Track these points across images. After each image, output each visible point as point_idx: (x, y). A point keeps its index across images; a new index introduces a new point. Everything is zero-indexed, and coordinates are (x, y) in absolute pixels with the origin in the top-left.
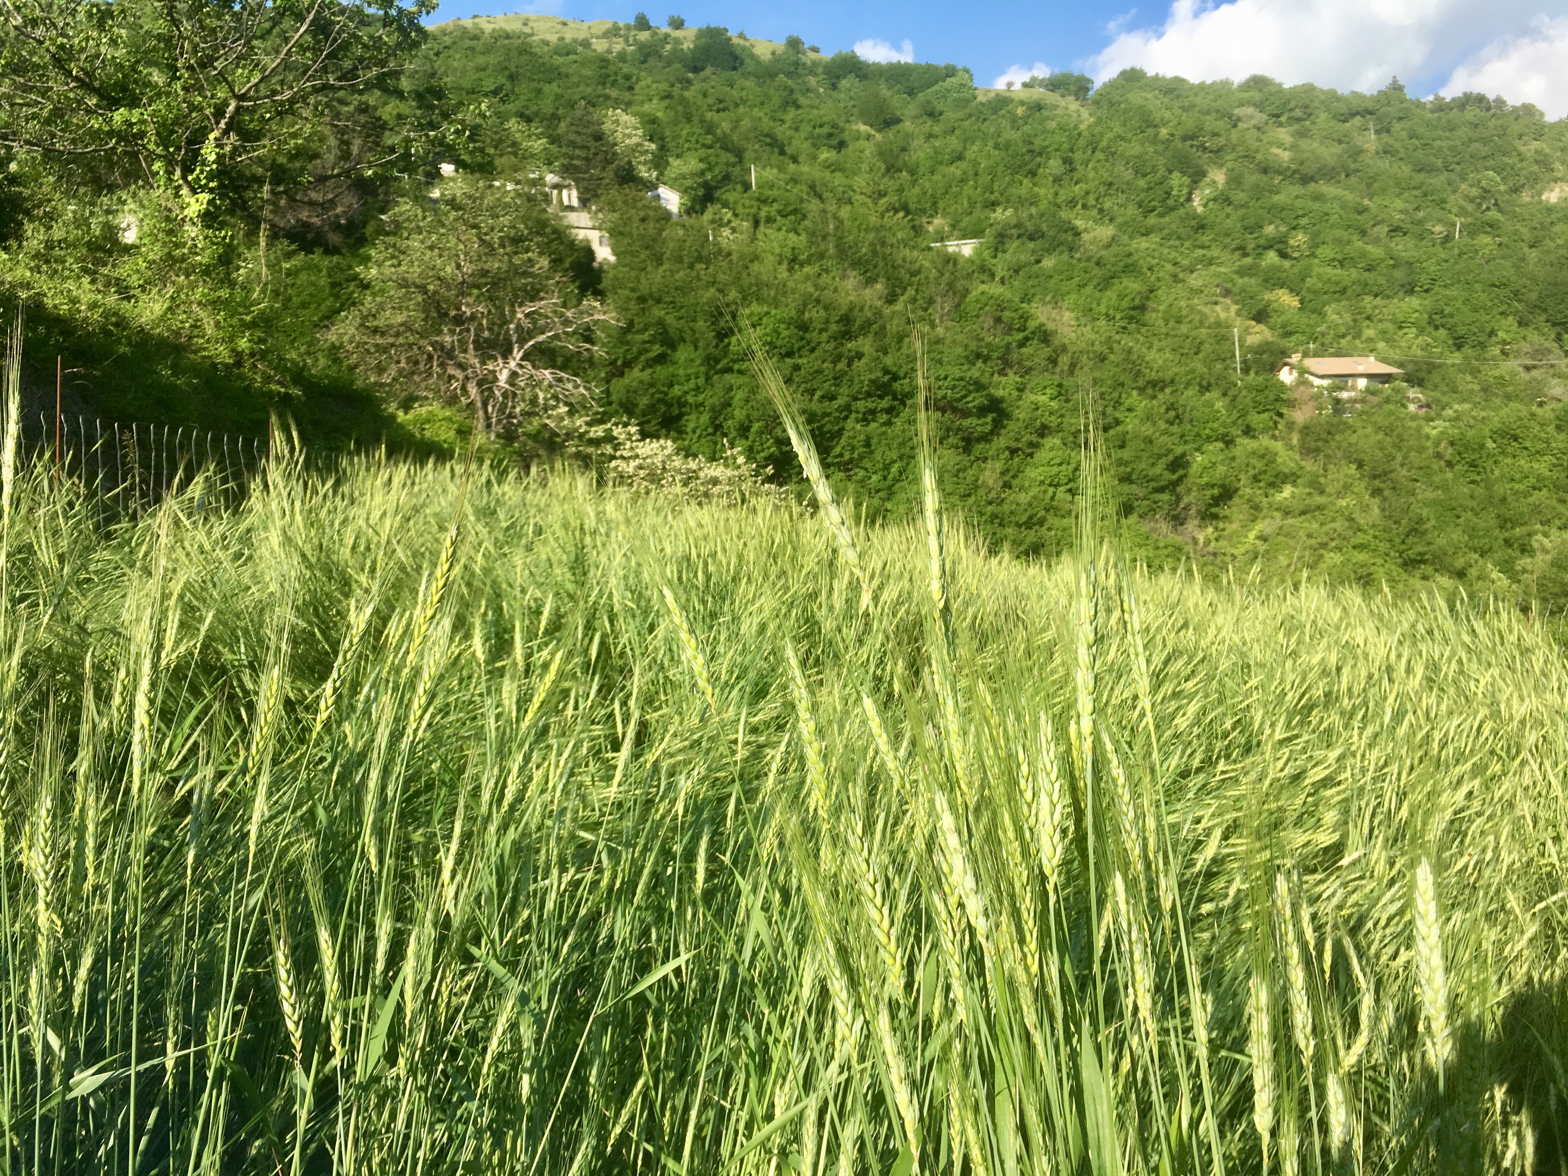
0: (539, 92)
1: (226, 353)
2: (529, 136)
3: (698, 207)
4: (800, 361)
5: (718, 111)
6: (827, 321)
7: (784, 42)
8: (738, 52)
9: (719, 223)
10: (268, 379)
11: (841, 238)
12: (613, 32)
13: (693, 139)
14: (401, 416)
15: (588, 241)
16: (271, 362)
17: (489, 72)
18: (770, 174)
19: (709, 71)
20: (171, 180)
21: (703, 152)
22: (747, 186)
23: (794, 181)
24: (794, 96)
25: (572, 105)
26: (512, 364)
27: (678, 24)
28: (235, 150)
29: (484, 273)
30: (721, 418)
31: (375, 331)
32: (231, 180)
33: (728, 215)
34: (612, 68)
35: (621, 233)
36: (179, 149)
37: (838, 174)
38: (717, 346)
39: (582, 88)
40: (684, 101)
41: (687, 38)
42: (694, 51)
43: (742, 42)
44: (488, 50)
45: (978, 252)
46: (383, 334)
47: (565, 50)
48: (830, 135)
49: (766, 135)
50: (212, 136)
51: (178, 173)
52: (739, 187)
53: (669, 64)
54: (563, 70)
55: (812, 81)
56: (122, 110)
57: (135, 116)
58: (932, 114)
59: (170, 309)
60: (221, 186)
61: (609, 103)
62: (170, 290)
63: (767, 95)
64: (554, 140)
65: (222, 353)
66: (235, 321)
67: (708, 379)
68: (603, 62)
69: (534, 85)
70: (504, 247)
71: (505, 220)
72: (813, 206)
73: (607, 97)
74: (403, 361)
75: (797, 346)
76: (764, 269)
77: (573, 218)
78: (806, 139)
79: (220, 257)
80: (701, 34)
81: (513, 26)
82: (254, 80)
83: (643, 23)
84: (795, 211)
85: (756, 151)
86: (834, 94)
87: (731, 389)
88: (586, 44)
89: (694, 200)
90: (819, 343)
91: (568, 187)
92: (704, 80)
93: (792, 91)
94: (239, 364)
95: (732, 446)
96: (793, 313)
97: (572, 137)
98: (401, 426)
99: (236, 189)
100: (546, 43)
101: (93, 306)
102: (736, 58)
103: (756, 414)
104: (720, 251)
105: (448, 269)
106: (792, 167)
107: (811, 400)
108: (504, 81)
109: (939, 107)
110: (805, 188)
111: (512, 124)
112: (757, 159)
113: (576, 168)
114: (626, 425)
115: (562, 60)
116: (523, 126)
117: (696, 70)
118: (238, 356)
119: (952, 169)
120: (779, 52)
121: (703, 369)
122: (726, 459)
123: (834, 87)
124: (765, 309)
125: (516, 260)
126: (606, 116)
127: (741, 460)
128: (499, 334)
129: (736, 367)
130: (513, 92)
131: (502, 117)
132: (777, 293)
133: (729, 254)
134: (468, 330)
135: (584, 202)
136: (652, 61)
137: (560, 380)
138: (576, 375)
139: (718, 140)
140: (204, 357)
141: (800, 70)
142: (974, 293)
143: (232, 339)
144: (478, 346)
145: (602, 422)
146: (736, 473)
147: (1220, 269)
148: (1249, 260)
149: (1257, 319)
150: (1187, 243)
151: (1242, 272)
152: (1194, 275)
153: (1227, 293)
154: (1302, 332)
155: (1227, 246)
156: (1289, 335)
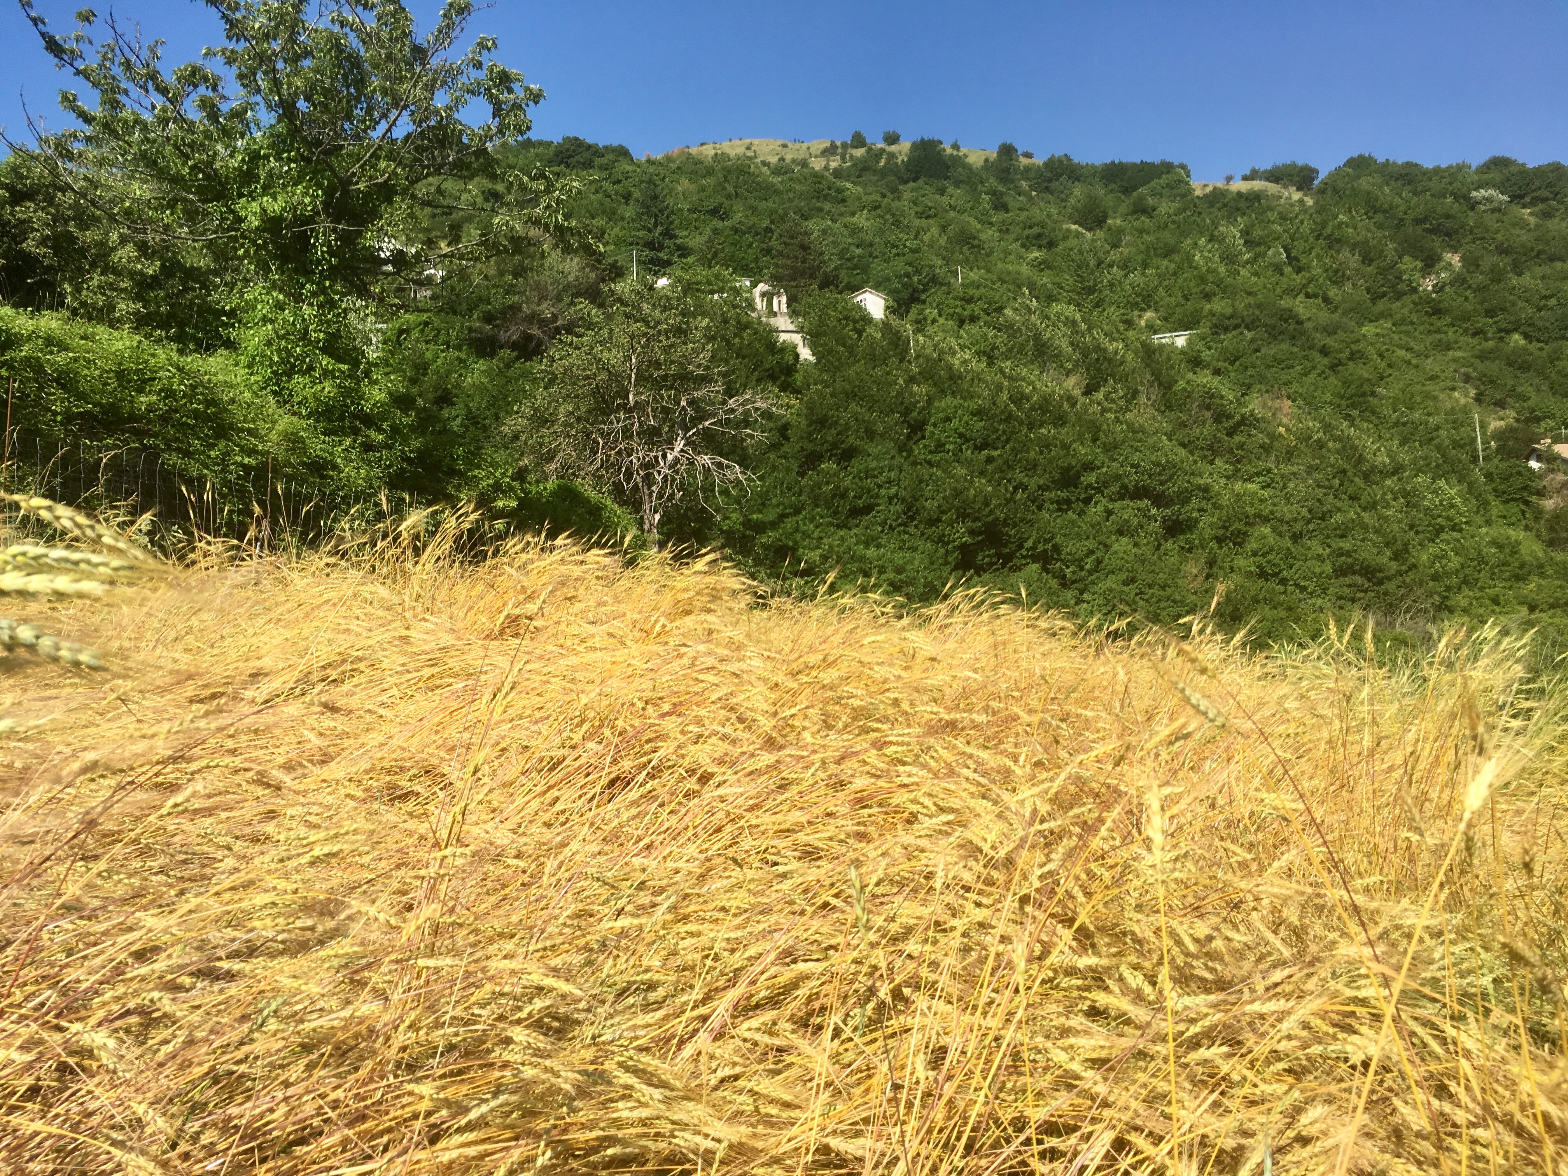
0: (755, 208)
3: (903, 308)
5: (927, 217)
7: (997, 149)
8: (950, 162)
12: (831, 151)
13: (900, 244)
15: (792, 344)
17: (709, 192)
18: (977, 274)
19: (921, 180)
21: (910, 256)
23: (1002, 280)
24: (1005, 200)
26: (676, 450)
27: (892, 139)
31: (546, 421)
33: (932, 314)
34: (827, 183)
35: (821, 335)
37: (1046, 272)
39: (796, 202)
40: (893, 210)
41: (902, 152)
42: (908, 164)
43: (954, 152)
44: (708, 173)
45: (1190, 342)
46: (553, 424)
48: (1040, 236)
49: (974, 238)
52: (944, 289)
53: (883, 177)
54: (779, 187)
55: (1024, 185)
58: (1145, 211)
61: (821, 215)
63: (976, 200)
68: (817, 177)
69: (751, 202)
73: (821, 210)
74: (570, 449)
77: (780, 323)
78: (1015, 240)
80: (915, 147)
81: (737, 151)
83: (859, 141)
85: (964, 254)
86: (1047, 196)
89: (899, 302)
91: (779, 294)
92: (916, 190)
93: (1002, 194)
97: (781, 248)
100: (766, 164)
102: (949, 167)
105: (616, 361)
106: (999, 267)
108: (723, 200)
109: (1153, 204)
110: (1012, 287)
112: (964, 261)
113: (785, 276)
115: (779, 178)
117: (908, 181)
119: (1165, 262)
120: (991, 159)
121: (896, 461)
123: (1046, 189)
128: (664, 422)
130: (731, 210)
135: (791, 308)
136: (866, 175)
137: (719, 465)
139: (925, 245)
141: (1013, 175)
142: (1180, 383)
147: (1459, 354)
148: (1491, 343)
149: (1501, 404)
150: (1421, 328)
151: (1482, 356)
152: (1429, 361)
153: (1467, 379)
154: (1553, 417)
155: (1466, 331)
156: (1538, 420)
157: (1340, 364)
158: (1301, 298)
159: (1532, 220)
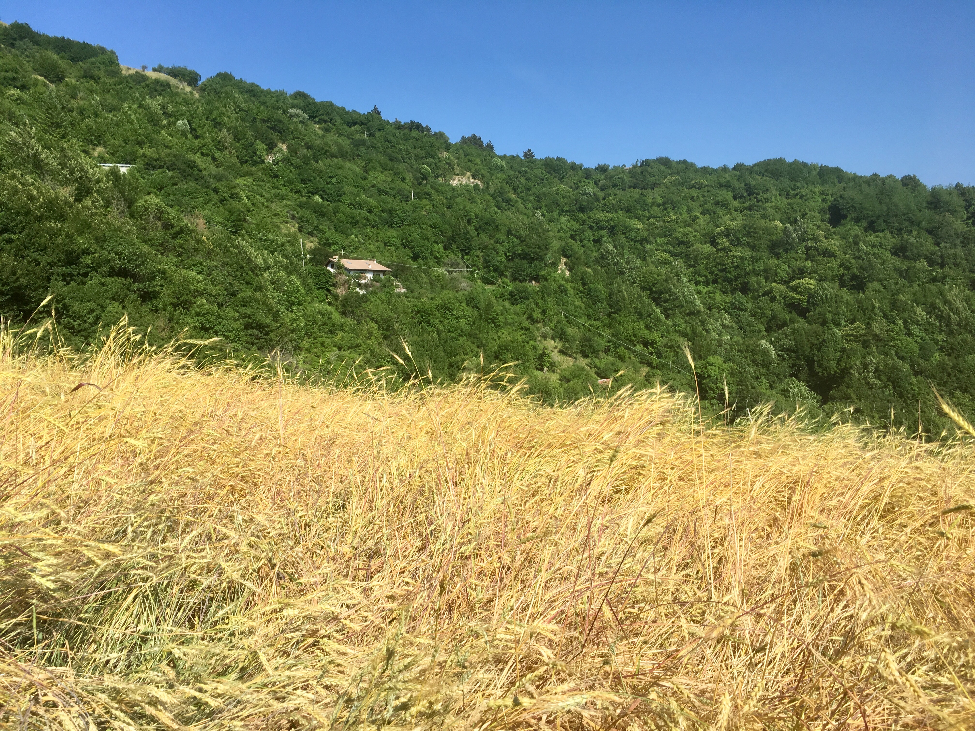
45: (131, 173)
48: (14, 79)
58: (93, 78)
147: (289, 203)
148: (304, 199)
149: (311, 234)
150: (268, 185)
151: (301, 206)
152: (274, 204)
153: (293, 217)
154: (337, 244)
155: (292, 190)
156: (330, 245)
157: (225, 200)
158: (198, 155)
159: (320, 132)
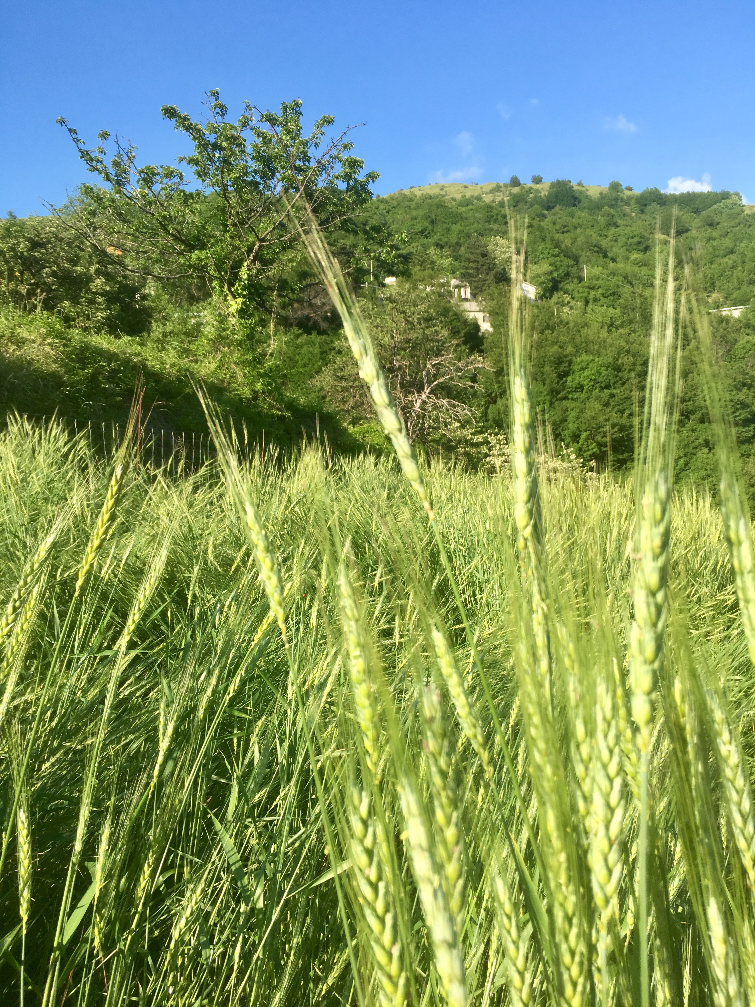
0: (449, 229)
1: (248, 392)
2: (442, 257)
3: (548, 295)
4: (615, 391)
5: (563, 233)
6: (634, 364)
7: (608, 185)
8: (577, 195)
9: (562, 304)
10: (272, 407)
11: (645, 309)
12: (497, 189)
13: (546, 252)
14: (351, 429)
15: (476, 319)
16: (274, 397)
17: (418, 220)
18: (597, 271)
19: (558, 207)
20: (222, 291)
21: (552, 259)
22: (581, 279)
23: (613, 274)
24: (615, 219)
25: (468, 236)
26: (424, 396)
27: (538, 180)
28: (259, 272)
29: (408, 341)
30: (560, 429)
31: (342, 378)
32: (256, 290)
33: (567, 298)
34: (495, 211)
35: (497, 314)
36: (226, 273)
37: (643, 268)
38: (558, 382)
39: (476, 225)
40: (540, 229)
41: (544, 189)
42: (547, 197)
43: (580, 188)
44: (418, 207)
45: (744, 315)
46: (346, 380)
47: (466, 202)
48: (639, 243)
49: (595, 246)
50: (245, 264)
51: (226, 287)
52: (575, 280)
53: (532, 206)
54: (464, 215)
55: (627, 209)
56: (196, 252)
57: (203, 254)
58: (712, 225)
59: (219, 367)
60: (250, 293)
61: (492, 233)
62: (219, 356)
63: (595, 220)
64: (456, 259)
65: (246, 393)
66: (254, 373)
67: (551, 404)
68: (489, 208)
69: (445, 226)
70: (420, 324)
71: (421, 307)
72: (626, 290)
73: (491, 230)
74: (357, 396)
75: (612, 381)
76: (590, 332)
77: (467, 306)
78: (622, 246)
79: (248, 335)
80: (553, 185)
81: (435, 191)
82: (270, 229)
83: (515, 182)
84: (614, 293)
85: (588, 257)
86: (643, 216)
87: (567, 410)
88: (479, 198)
89: (545, 290)
90: (628, 379)
91: (465, 287)
92: (554, 214)
93: (613, 216)
94: (255, 398)
95: (567, 447)
96: (611, 360)
97: (468, 256)
98: (351, 435)
99: (259, 295)
100: (454, 200)
101: (173, 365)
102: (576, 198)
103: (583, 427)
104: (561, 322)
105: (386, 339)
106: (612, 265)
107: (622, 417)
108: (427, 224)
109: (716, 220)
110: (621, 278)
111: (432, 251)
112: (588, 262)
113: (470, 275)
114: (496, 434)
115: (464, 209)
116: (438, 251)
117: (549, 208)
118: (255, 392)
119: (726, 260)
120: (604, 192)
121: (548, 397)
122: (563, 456)
123: (642, 211)
124: (591, 358)
125: (427, 332)
126: (490, 241)
127: (573, 456)
128: (416, 378)
129: (570, 396)
130: (433, 231)
131: (425, 247)
132: (600, 347)
133: (567, 323)
134: (397, 376)
135: (474, 296)
136: (520, 205)
137: (454, 406)
138: (464, 403)
139: (562, 251)
140: (235, 395)
141: (619, 203)
142: (741, 342)
143: (252, 384)
144: (402, 385)
145: (481, 432)
146: (569, 465)
